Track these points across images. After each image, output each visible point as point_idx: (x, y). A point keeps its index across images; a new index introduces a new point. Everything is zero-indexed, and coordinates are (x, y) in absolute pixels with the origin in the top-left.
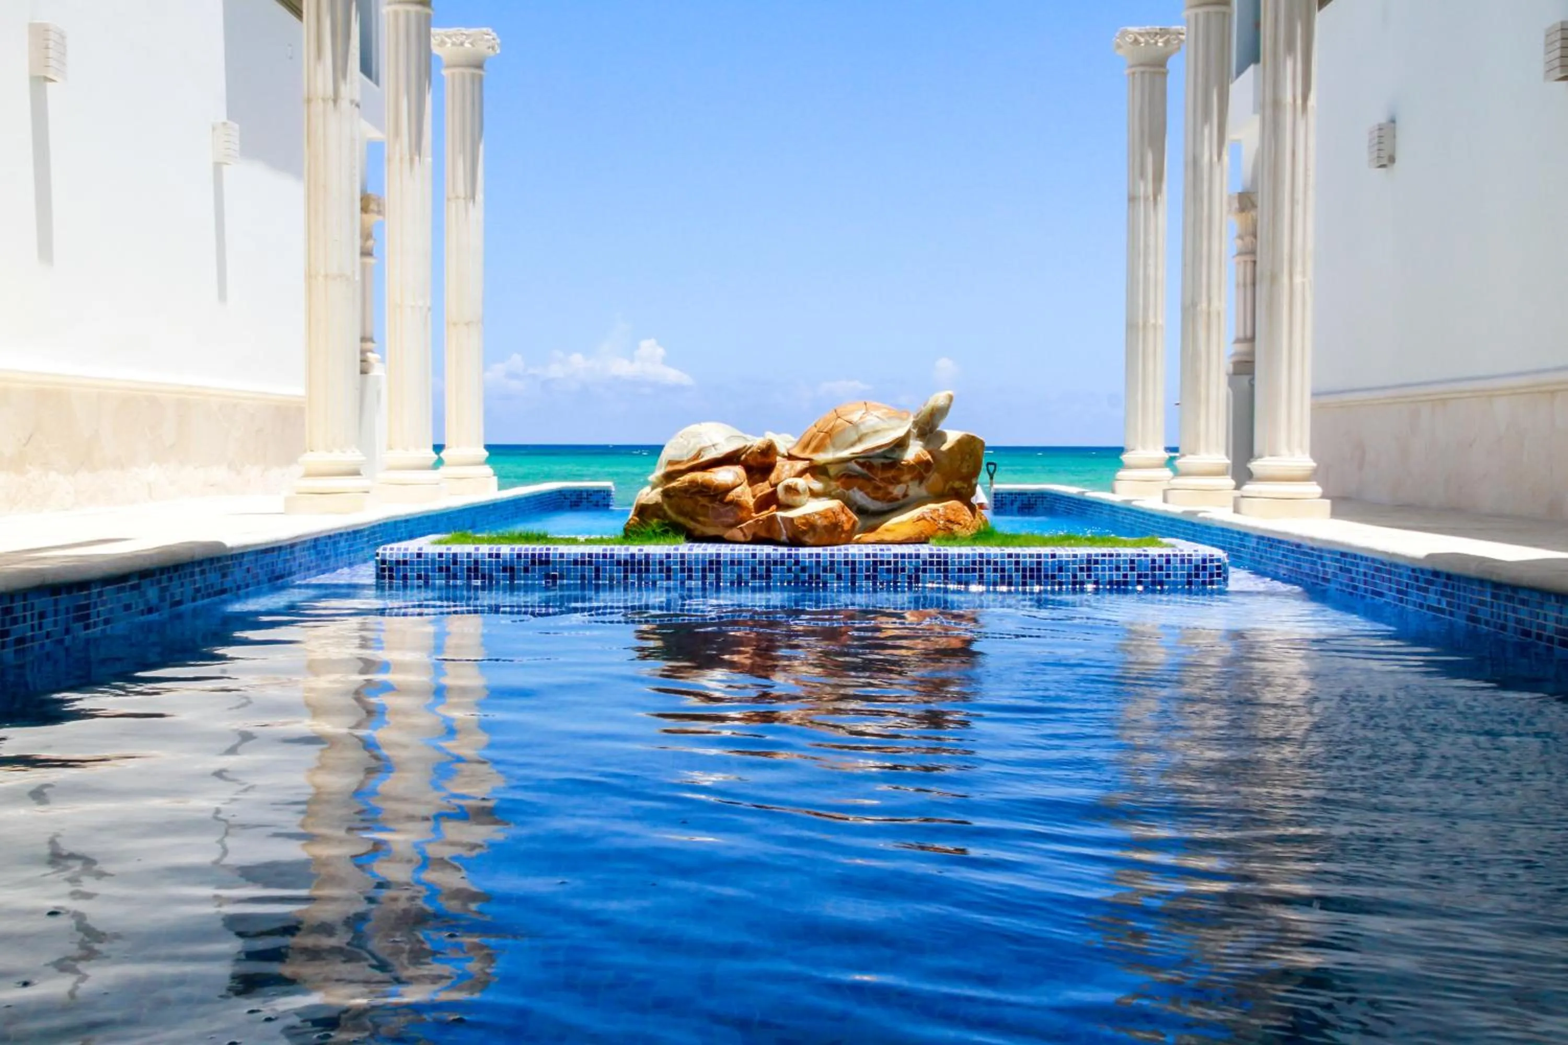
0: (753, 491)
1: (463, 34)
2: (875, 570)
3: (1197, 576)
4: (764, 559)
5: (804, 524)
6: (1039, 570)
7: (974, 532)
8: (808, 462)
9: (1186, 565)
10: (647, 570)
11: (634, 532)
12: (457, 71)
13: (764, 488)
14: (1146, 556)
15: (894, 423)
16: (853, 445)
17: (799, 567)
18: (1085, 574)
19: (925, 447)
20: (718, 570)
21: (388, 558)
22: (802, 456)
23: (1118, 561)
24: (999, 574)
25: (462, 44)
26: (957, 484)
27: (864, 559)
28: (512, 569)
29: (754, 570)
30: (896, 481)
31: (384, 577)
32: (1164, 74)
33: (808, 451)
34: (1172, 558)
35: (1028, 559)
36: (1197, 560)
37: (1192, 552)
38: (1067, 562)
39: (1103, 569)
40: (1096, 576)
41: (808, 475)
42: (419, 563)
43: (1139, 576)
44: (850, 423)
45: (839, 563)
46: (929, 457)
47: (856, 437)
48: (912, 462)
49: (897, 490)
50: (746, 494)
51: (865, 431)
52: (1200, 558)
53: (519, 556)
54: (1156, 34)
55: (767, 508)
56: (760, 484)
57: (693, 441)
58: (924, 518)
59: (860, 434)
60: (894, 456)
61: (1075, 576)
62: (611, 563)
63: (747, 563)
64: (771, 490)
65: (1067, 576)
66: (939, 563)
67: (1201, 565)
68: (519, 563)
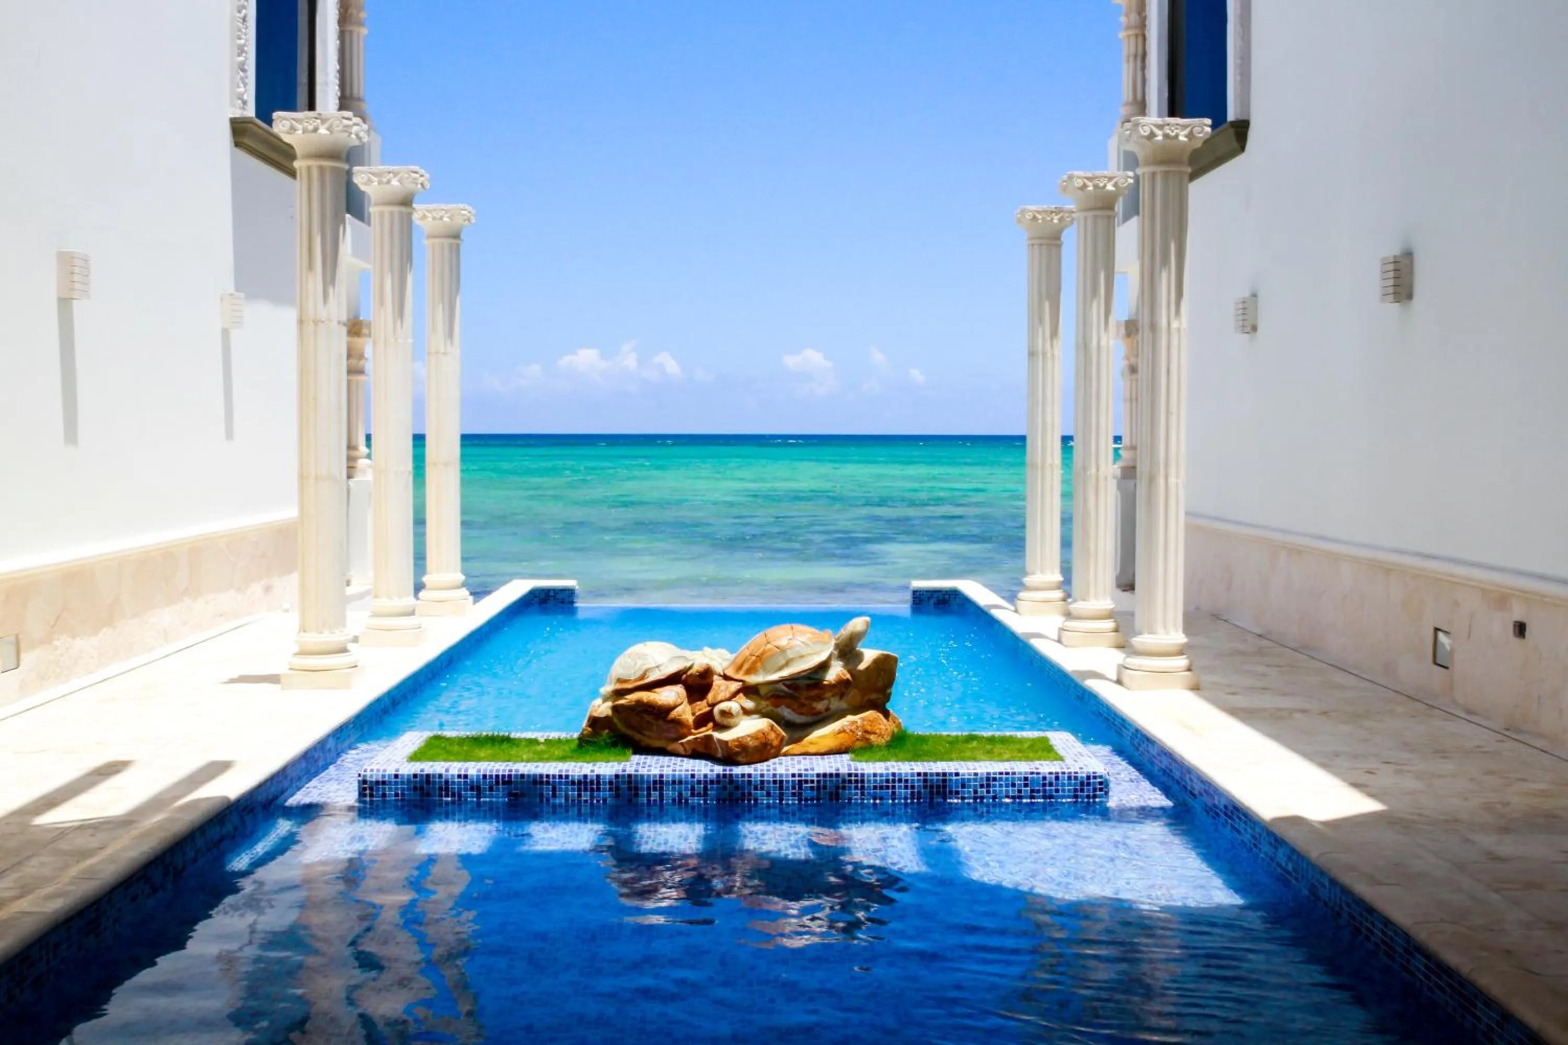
0: (692, 709)
1: (442, 210)
2: (800, 788)
3: (1082, 790)
4: (702, 779)
5: (737, 747)
6: (945, 787)
7: (888, 739)
8: (741, 683)
9: (1073, 781)
10: (598, 789)
11: (588, 742)
12: (437, 241)
13: (702, 707)
14: (1038, 773)
15: (818, 647)
16: (781, 668)
17: (733, 786)
18: (985, 790)
19: (845, 667)
20: (661, 789)
21: (368, 779)
22: (736, 677)
23: (1013, 779)
24: (909, 791)
25: (441, 218)
26: (874, 696)
27: (791, 779)
28: (478, 788)
29: (693, 788)
30: (820, 698)
31: (365, 795)
32: (1059, 246)
33: (742, 672)
34: (1060, 775)
35: (935, 778)
36: (1082, 777)
37: (1078, 770)
38: (969, 780)
39: (1001, 786)
40: (994, 791)
41: (741, 695)
42: (396, 783)
43: (1032, 791)
44: (778, 648)
45: (768, 782)
46: (848, 676)
47: (783, 662)
48: (833, 682)
49: (820, 706)
50: (686, 712)
51: (791, 656)
52: (1084, 775)
53: (485, 776)
54: (1052, 212)
55: (705, 725)
56: (699, 703)
57: (639, 663)
58: (844, 731)
59: (787, 659)
60: (817, 677)
61: (976, 792)
62: (567, 783)
63: (687, 783)
64: (708, 709)
65: (969, 792)
66: (856, 781)
67: (1086, 781)
68: (485, 783)
